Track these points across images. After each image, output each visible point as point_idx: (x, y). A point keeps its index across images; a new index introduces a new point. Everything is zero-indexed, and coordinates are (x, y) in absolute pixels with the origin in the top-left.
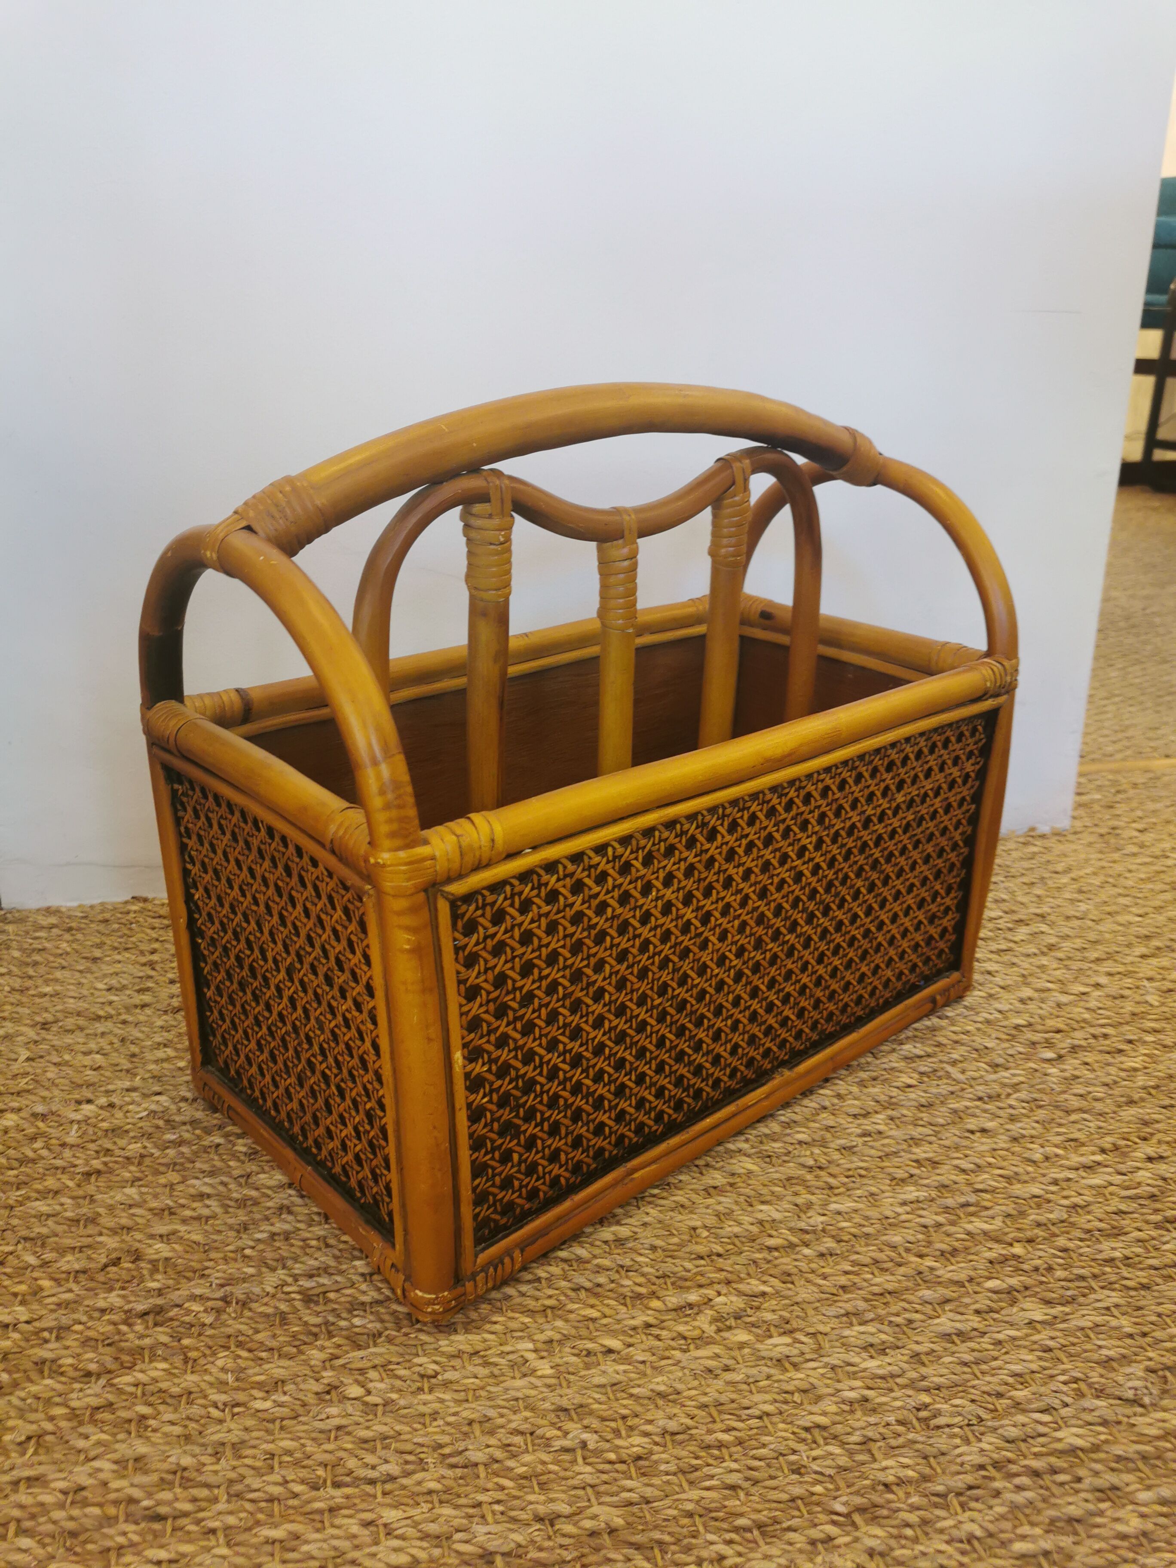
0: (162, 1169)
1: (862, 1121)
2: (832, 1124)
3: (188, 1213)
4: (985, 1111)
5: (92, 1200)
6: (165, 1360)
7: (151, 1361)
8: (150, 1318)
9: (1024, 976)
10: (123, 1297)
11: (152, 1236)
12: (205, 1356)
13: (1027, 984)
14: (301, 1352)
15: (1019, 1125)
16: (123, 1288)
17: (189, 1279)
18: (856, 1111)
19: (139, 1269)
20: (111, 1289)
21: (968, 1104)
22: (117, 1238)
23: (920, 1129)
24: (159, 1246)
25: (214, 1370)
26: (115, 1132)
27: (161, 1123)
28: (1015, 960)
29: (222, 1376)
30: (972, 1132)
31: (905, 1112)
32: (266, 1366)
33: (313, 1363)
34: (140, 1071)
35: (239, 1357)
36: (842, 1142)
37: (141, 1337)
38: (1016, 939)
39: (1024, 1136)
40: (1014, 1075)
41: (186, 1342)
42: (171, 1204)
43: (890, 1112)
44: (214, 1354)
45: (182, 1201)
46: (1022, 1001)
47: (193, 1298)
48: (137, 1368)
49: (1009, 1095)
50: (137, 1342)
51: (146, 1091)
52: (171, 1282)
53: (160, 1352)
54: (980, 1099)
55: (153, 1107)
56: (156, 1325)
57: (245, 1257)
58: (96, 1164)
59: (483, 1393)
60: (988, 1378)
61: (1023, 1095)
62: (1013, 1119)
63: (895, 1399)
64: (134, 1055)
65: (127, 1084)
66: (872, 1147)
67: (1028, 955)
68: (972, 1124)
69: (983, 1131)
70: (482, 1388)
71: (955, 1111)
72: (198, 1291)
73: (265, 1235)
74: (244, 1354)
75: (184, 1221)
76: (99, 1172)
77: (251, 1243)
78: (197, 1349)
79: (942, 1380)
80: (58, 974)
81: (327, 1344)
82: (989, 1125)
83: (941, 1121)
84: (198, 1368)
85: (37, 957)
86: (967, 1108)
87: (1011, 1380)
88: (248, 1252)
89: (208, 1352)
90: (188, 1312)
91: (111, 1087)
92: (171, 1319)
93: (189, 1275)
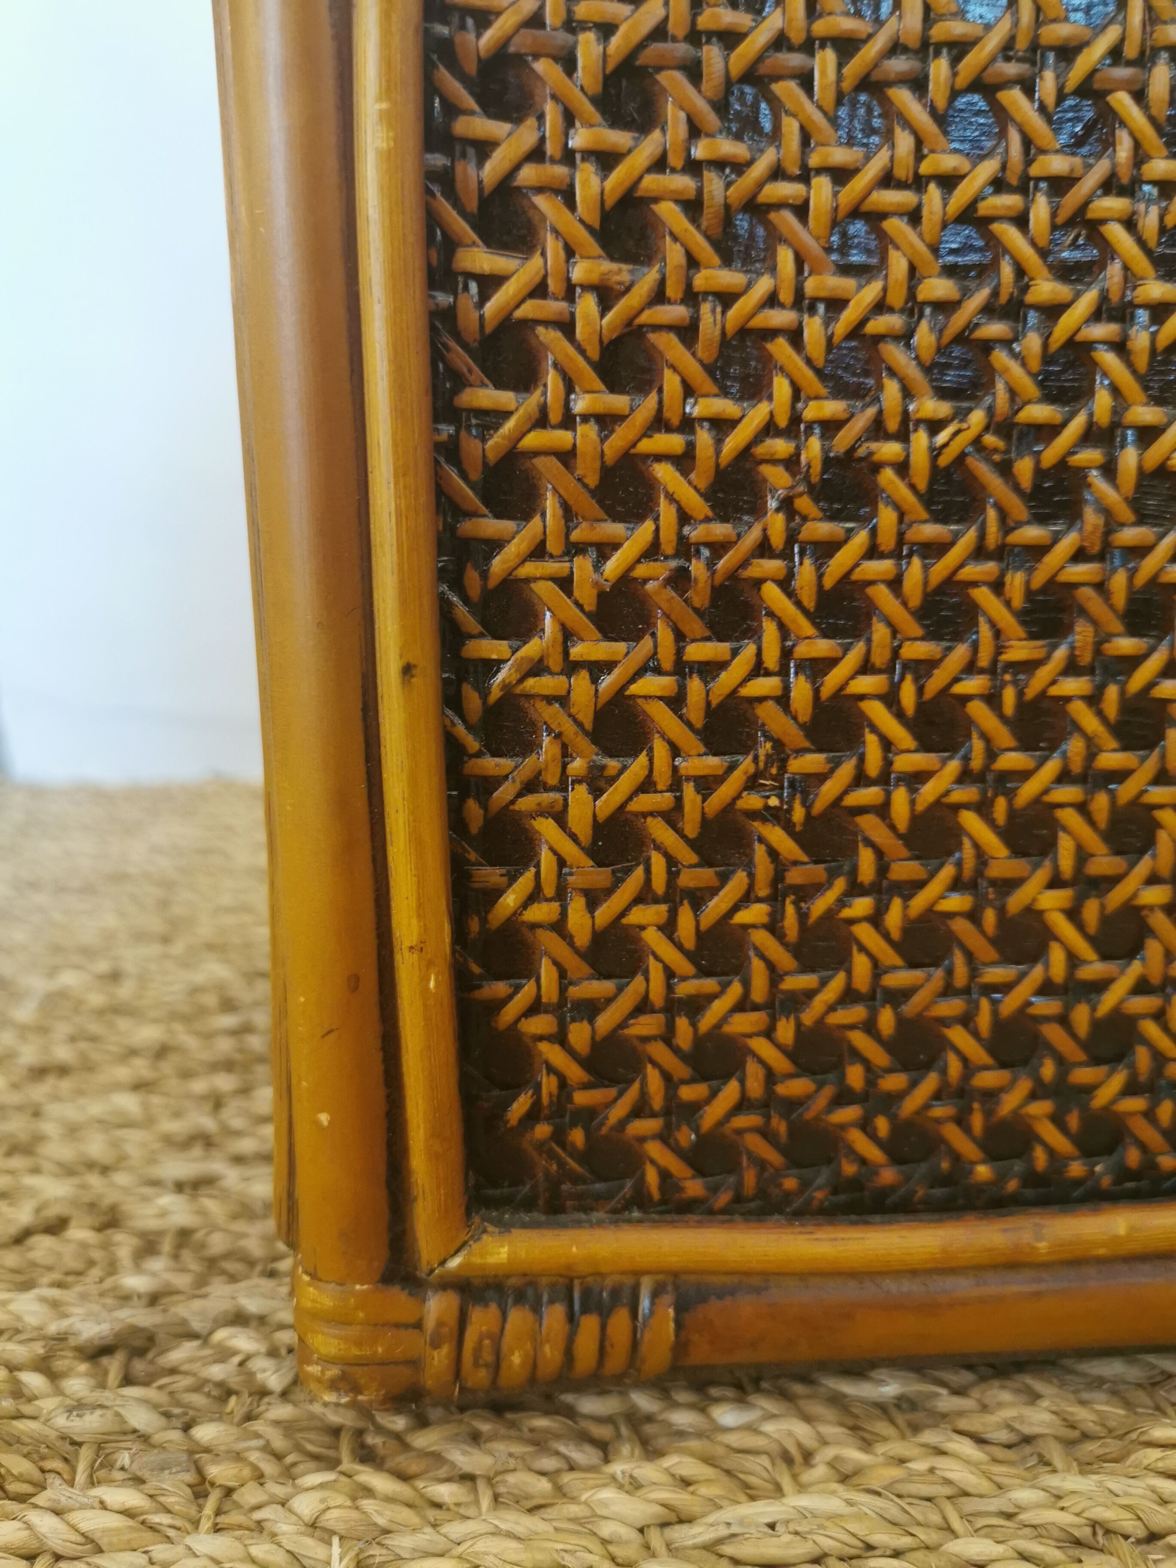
0: (201, 1070)
5: (37, 1114)
6: (138, 1481)
7: (93, 1482)
8: (114, 1365)
10: (55, 1304)
11: (155, 1183)
12: (260, 1477)
14: (560, 1491)
16: (60, 1285)
17: (233, 1278)
19: (106, 1246)
20: (26, 1286)
22: (75, 1181)
24: (167, 1200)
25: (285, 1528)
29: (311, 1548)
32: (456, 1529)
33: (607, 1529)
35: (368, 1492)
37: (78, 1407)
41: (205, 1433)
42: (209, 1127)
44: (289, 1474)
47: (239, 1319)
48: (41, 1499)
50: (61, 1421)
52: (182, 1281)
53: (124, 1458)
56: (127, 1380)
58: (63, 1053)
72: (252, 1305)
74: (381, 1483)
75: (238, 1160)
76: (63, 1071)
78: (238, 1457)
81: (648, 1471)
84: (234, 1518)
89: (269, 1467)
90: (224, 1354)
92: (173, 1371)
93: (231, 1266)
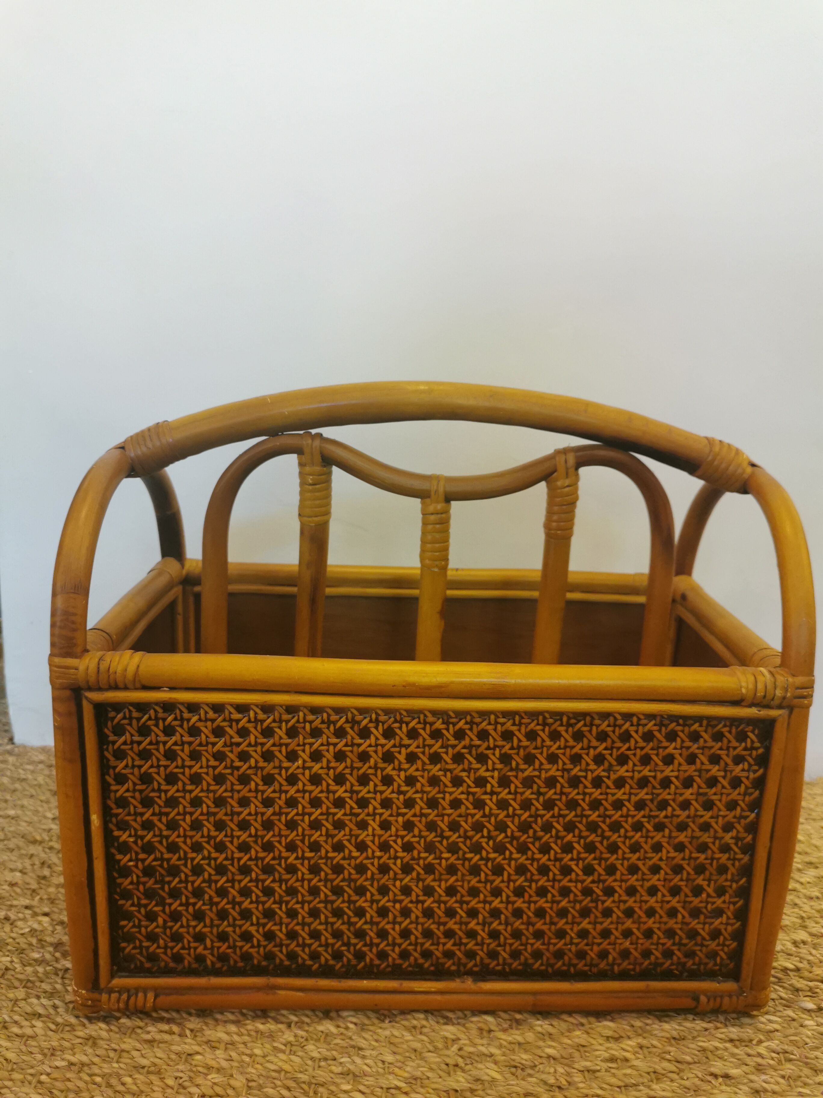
0: (17, 983)
1: (612, 1045)
2: (584, 1043)
3: (16, 1030)
4: (733, 1055)
9: (802, 918)
13: (804, 927)
15: (764, 1077)
18: (610, 1033)
21: (717, 1044)
23: (665, 1064)
27: (34, 941)
28: (797, 901)
30: (715, 1076)
31: (655, 1042)
34: (42, 892)
36: (588, 1064)
38: (802, 880)
39: (766, 1091)
40: (770, 1021)
42: (7, 1018)
43: (640, 1040)
45: (16, 1018)
46: (795, 943)
49: (760, 1042)
51: (37, 910)
54: (731, 1041)
55: (36, 926)
57: (40, 1082)
61: (773, 1044)
62: (759, 1069)
64: (44, 878)
65: (27, 902)
66: (614, 1075)
67: (811, 898)
68: (718, 1067)
69: (726, 1076)
71: (704, 1050)
73: (64, 1064)
77: (49, 1070)
80: (25, 802)
82: (734, 1072)
83: (688, 1058)
85: (17, 786)
86: (717, 1048)
88: (43, 1078)
91: (15, 903)
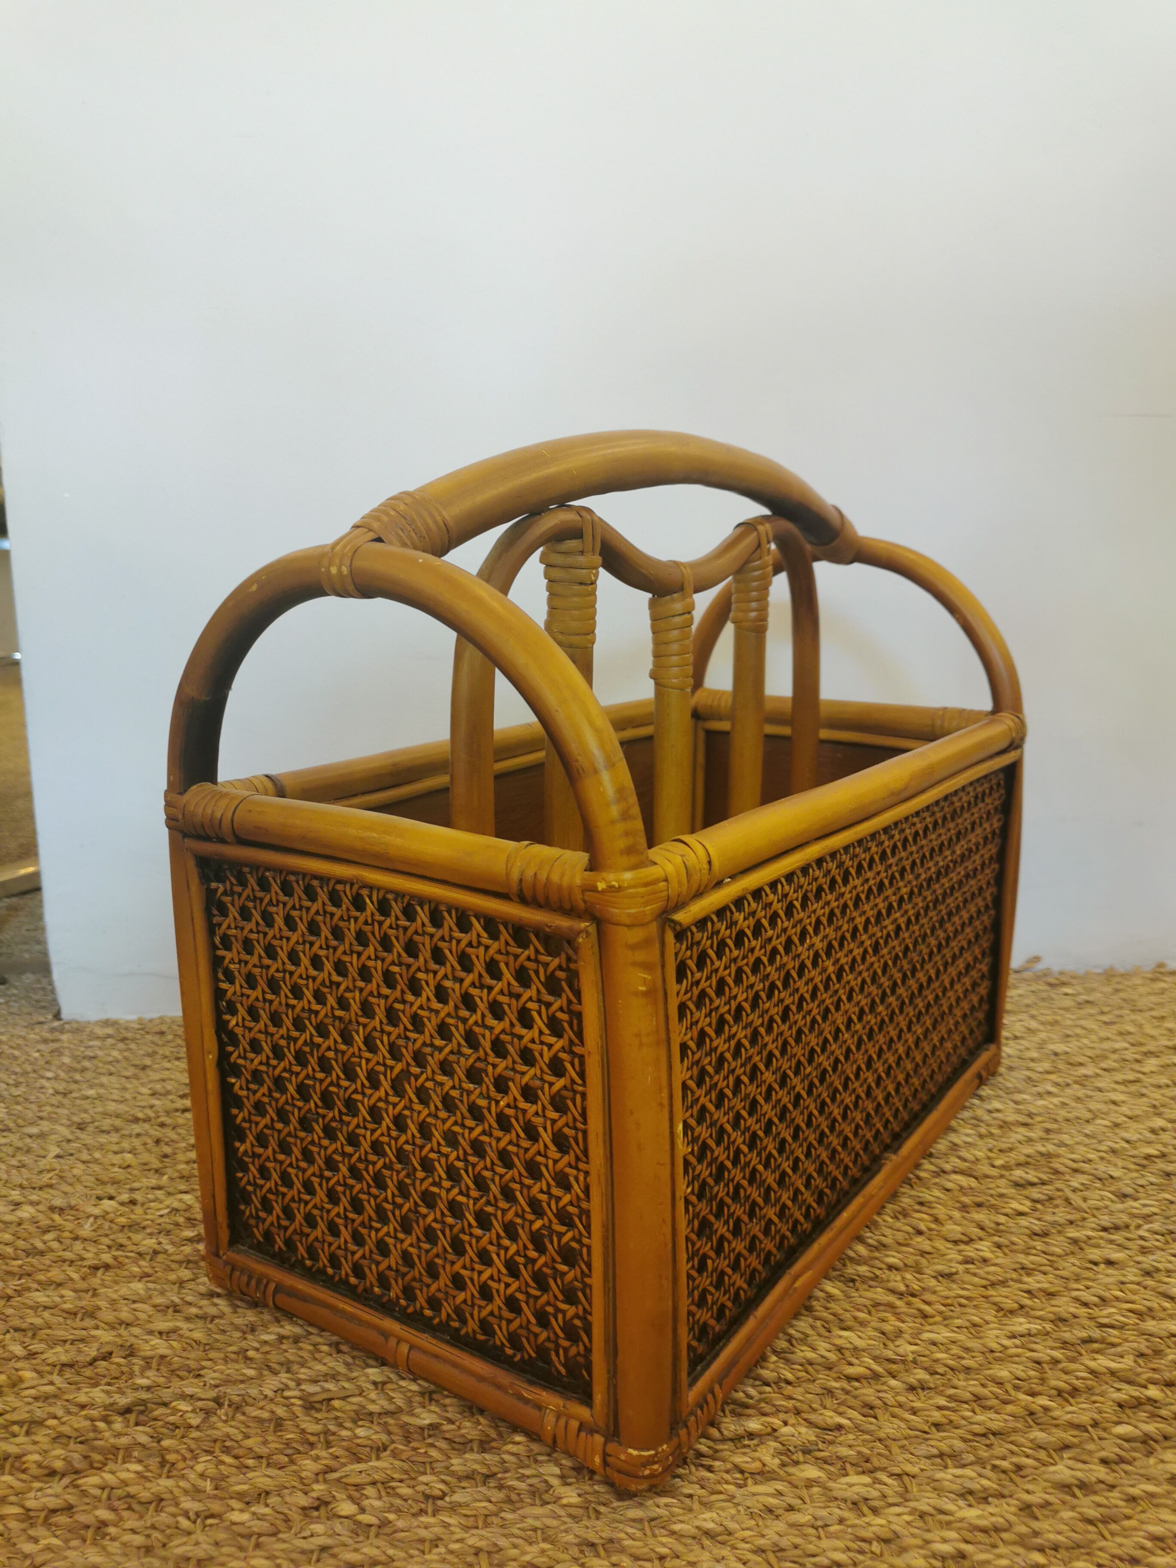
0: (174, 1266)
1: (962, 1247)
2: (928, 1248)
3: (194, 1310)
4: (1111, 1242)
5: (95, 1295)
6: (140, 1461)
7: (124, 1462)
8: (132, 1417)
9: (1154, 1106)
10: (108, 1393)
11: (151, 1332)
12: (184, 1459)
13: (1159, 1115)
14: (292, 1462)
15: (1151, 1257)
16: (109, 1384)
17: (182, 1379)
18: (959, 1237)
19: (130, 1365)
20: (96, 1385)
21: (1090, 1233)
22: (114, 1333)
23: (1032, 1258)
24: (156, 1341)
25: (192, 1476)
26: (133, 1227)
27: (181, 1220)
28: (1144, 1091)
29: (200, 1483)
30: (1096, 1264)
31: (1015, 1239)
32: (250, 1475)
33: (304, 1474)
34: (169, 1171)
35: (223, 1463)
36: (940, 1268)
37: (119, 1435)
38: (1145, 1070)
39: (1158, 1270)
40: (1145, 1205)
41: (166, 1443)
42: (176, 1300)
43: (996, 1239)
44: (195, 1458)
45: (189, 1298)
46: (1153, 1131)
47: (183, 1397)
48: (106, 1468)
49: (1139, 1227)
50: (112, 1440)
51: (171, 1190)
52: (162, 1380)
53: (136, 1454)
54: (1105, 1229)
55: (176, 1204)
56: (137, 1424)
57: (247, 1358)
58: (107, 1258)
59: (495, 1520)
60: (1119, 1540)
61: (1156, 1226)
62: (1144, 1251)
63: (1000, 1556)
64: (166, 1156)
65: (153, 1182)
66: (975, 1275)
67: (1160, 1087)
68: (1095, 1254)
69: (1110, 1263)
70: (496, 1515)
71: (1075, 1241)
72: (189, 1391)
73: (273, 1337)
74: (228, 1460)
75: (188, 1319)
76: (107, 1267)
77: (256, 1345)
78: (177, 1452)
79: (1060, 1538)
80: (105, 1080)
81: (323, 1454)
82: (1116, 1256)
83: (1058, 1250)
84: (175, 1473)
85: (86, 1064)
86: (1089, 1238)
87: (1149, 1544)
88: (251, 1353)
89: (188, 1455)
90: (175, 1411)
91: (136, 1185)
92: (155, 1419)
93: (183, 1373)
